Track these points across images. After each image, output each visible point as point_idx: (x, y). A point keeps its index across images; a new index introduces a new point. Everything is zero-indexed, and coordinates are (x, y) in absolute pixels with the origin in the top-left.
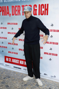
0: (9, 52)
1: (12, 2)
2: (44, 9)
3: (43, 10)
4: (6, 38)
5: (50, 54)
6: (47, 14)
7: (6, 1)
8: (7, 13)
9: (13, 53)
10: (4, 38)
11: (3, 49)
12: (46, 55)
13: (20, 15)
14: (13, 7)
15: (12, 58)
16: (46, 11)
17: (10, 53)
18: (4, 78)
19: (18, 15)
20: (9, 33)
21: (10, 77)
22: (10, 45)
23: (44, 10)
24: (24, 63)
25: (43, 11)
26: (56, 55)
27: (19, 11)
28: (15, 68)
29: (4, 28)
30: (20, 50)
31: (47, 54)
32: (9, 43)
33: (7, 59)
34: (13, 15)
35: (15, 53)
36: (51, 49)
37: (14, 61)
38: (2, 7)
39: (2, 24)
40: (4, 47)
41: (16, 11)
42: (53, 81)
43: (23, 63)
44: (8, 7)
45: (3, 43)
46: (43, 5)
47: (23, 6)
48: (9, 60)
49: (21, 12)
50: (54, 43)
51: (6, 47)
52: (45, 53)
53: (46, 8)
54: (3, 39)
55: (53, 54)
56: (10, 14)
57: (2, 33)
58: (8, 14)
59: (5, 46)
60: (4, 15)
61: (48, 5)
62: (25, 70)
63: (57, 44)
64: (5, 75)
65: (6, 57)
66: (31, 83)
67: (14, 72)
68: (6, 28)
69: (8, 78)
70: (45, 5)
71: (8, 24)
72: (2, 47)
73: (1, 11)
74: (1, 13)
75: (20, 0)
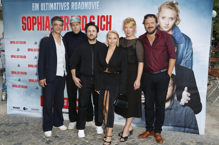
1: (55, 11)
3: (104, 23)
6: (110, 29)
7: (46, 8)
8: (47, 27)
13: (68, 30)
16: (109, 25)
19: (65, 30)
25: (104, 25)
27: (67, 24)
38: (38, 17)
44: (48, 18)
45: (37, 74)
46: (103, 16)
53: (109, 21)
58: (47, 29)
60: (41, 30)
61: (111, 16)
72: (36, 81)
73: (35, 24)
74: (36, 26)
75: (68, 9)
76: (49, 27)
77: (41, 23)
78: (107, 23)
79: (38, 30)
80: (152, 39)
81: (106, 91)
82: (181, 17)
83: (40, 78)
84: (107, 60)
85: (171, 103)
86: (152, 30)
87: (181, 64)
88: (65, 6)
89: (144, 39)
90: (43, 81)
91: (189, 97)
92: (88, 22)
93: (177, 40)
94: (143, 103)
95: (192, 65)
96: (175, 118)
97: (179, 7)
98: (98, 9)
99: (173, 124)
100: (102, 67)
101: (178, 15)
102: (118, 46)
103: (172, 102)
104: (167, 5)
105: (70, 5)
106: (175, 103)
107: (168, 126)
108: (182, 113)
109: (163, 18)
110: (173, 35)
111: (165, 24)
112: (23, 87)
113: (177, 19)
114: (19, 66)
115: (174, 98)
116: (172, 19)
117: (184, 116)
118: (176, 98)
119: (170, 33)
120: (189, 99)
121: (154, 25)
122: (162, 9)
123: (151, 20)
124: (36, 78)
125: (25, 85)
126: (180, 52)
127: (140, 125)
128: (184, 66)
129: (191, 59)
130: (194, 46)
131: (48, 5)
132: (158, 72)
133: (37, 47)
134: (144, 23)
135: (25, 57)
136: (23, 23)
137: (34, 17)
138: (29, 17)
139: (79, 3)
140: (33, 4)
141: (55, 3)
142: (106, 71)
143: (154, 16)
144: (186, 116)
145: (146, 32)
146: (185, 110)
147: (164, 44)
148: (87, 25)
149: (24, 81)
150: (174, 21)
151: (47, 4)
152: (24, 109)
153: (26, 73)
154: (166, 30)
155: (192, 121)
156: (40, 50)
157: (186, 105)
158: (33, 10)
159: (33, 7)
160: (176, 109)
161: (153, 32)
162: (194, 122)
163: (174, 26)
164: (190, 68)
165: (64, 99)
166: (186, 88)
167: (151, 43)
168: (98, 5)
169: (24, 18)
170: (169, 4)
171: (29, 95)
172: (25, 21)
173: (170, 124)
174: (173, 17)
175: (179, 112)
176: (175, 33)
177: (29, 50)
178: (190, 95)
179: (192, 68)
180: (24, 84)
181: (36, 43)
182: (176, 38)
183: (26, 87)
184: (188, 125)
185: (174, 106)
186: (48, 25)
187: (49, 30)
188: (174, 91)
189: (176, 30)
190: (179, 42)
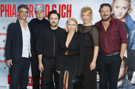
3: (65, 11)
8: (13, 14)
13: (33, 17)
16: (69, 13)
19: (30, 17)
25: (65, 13)
27: (31, 11)
38: (6, 5)
45: (5, 56)
46: (64, 5)
53: (69, 9)
57: (4, 41)
61: (71, 5)
70: (68, 5)
73: (3, 11)
74: (4, 13)
76: (15, 14)
77: (8, 11)
78: (68, 11)
79: (6, 16)
80: (106, 26)
81: (66, 71)
83: (7, 59)
84: (67, 45)
85: (122, 82)
86: (107, 17)
87: (132, 48)
89: (99, 25)
90: (10, 61)
92: (51, 10)
93: (129, 27)
94: (98, 82)
100: (62, 50)
101: (130, 5)
102: (76, 31)
103: (124, 81)
106: (126, 82)
109: (117, 7)
110: (126, 23)
111: (119, 13)
113: (129, 8)
115: (125, 78)
116: (125, 8)
118: (127, 78)
119: (123, 20)
121: (109, 13)
123: (106, 8)
124: (3, 59)
126: (132, 37)
132: (112, 55)
133: (5, 31)
134: (100, 11)
137: (2, 5)
142: (66, 54)
143: (108, 5)
145: (101, 19)
147: (117, 31)
148: (50, 13)
150: (126, 10)
154: (119, 18)
156: (8, 35)
161: (108, 19)
163: (127, 15)
165: (29, 77)
167: (106, 29)
174: (125, 6)
176: (127, 21)
181: (4, 28)
182: (128, 25)
185: (126, 85)
186: (14, 12)
187: (16, 17)
188: (126, 72)
189: (128, 18)
190: (131, 29)
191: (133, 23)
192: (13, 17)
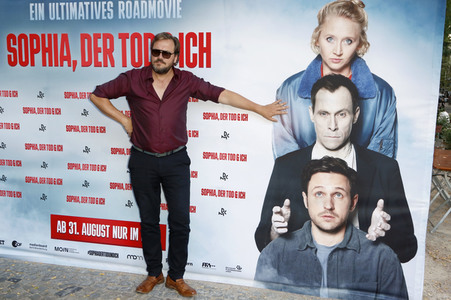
0: (70, 199)
1: (81, 22)
2: (197, 48)
3: (195, 50)
4: (60, 148)
5: (222, 193)
6: (209, 65)
7: (60, 16)
8: (63, 59)
9: (84, 200)
10: (51, 148)
11: (46, 188)
12: (208, 197)
13: (113, 66)
14: (84, 37)
15: (80, 221)
16: (205, 54)
17: (73, 203)
18: (57, 294)
19: (106, 66)
20: (69, 128)
21: (79, 289)
22: (74, 170)
23: (197, 52)
24: (128, 235)
25: (195, 55)
26: (242, 195)
27: (109, 52)
28: (94, 257)
29: (49, 111)
30: (113, 186)
31: (211, 192)
32: (71, 166)
33: (61, 227)
34: (85, 64)
35: (93, 201)
36: (224, 177)
37: (88, 230)
38: (43, 36)
39: (41, 95)
40: (51, 181)
41: (98, 50)
42: (231, 285)
43: (124, 235)
44: (65, 37)
45: (45, 166)
46: (191, 35)
47: (123, 37)
48: (68, 228)
49: (117, 55)
50: (233, 157)
51: (60, 182)
52: (205, 192)
53: (205, 46)
54: (47, 152)
55: (231, 194)
56: (75, 62)
57: (43, 128)
58: (65, 63)
59: (54, 176)
60: (51, 65)
61: (209, 35)
62: (135, 257)
63: (244, 158)
64: (60, 283)
65: (55, 219)
66: (162, 297)
67: (93, 273)
68: (58, 111)
69: (73, 292)
70: (201, 35)
71: (68, 95)
72: (42, 181)
73: (37, 51)
74: (38, 57)
75: (111, 16)
76: (68, 58)
77: (49, 50)
78: (202, 50)
79: (44, 65)
82: (370, 36)
85: (345, 236)
87: (371, 147)
88: (104, 10)
91: (388, 222)
93: (362, 91)
95: (395, 148)
96: (354, 271)
97: (365, 13)
98: (179, 16)
99: (351, 285)
101: (363, 33)
103: (349, 233)
104: (339, 7)
105: (115, 8)
106: (354, 236)
107: (338, 288)
108: (370, 259)
109: (330, 38)
110: (353, 79)
111: (334, 53)
112: (11, 194)
113: (361, 41)
114: (3, 146)
115: (352, 226)
116: (350, 41)
117: (375, 265)
118: (357, 224)
119: (346, 74)
120: (388, 227)
122: (327, 19)
125: (16, 191)
126: (368, 118)
127: (275, 285)
128: (377, 150)
129: (392, 136)
130: (399, 105)
131: (65, 7)
135: (17, 126)
136: (10, 49)
137: (33, 36)
138: (23, 36)
139: (136, 3)
140: (32, 5)
141: (81, 4)
144: (380, 267)
146: (377, 252)
149: (13, 181)
150: (354, 45)
151: (62, 4)
152: (14, 243)
153: (19, 163)
155: (394, 278)
157: (379, 240)
158: (32, 19)
159: (32, 12)
160: (358, 250)
162: (398, 281)
164: (390, 156)
166: (381, 202)
168: (179, 9)
169: (11, 36)
170: (344, 6)
171: (26, 212)
172: (14, 44)
173: (343, 285)
174: (352, 36)
175: (363, 257)
176: (355, 75)
177: (26, 110)
178: (389, 218)
179: (394, 156)
180: (15, 189)
182: (358, 87)
183: (19, 195)
184: (383, 288)
185: (353, 243)
186: (65, 54)
187: (69, 66)
188: (353, 209)
189: (359, 67)
190: (366, 96)
191: (372, 79)
192: (62, 65)
